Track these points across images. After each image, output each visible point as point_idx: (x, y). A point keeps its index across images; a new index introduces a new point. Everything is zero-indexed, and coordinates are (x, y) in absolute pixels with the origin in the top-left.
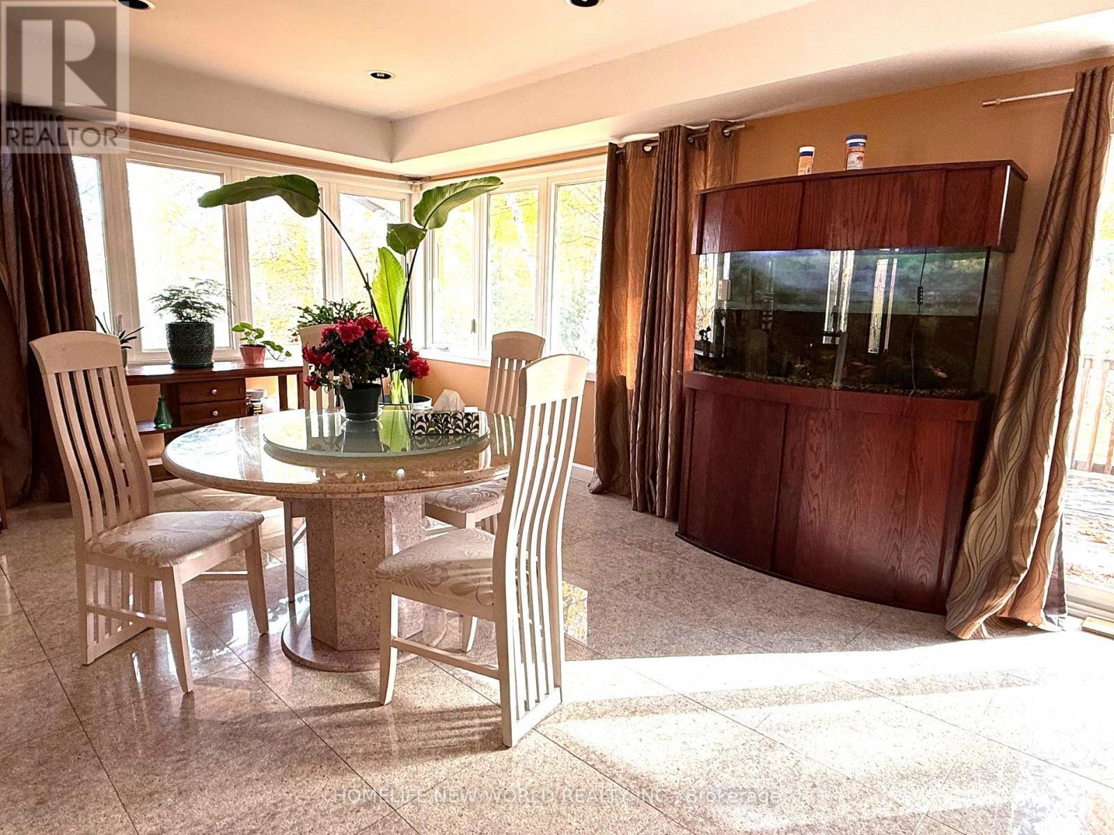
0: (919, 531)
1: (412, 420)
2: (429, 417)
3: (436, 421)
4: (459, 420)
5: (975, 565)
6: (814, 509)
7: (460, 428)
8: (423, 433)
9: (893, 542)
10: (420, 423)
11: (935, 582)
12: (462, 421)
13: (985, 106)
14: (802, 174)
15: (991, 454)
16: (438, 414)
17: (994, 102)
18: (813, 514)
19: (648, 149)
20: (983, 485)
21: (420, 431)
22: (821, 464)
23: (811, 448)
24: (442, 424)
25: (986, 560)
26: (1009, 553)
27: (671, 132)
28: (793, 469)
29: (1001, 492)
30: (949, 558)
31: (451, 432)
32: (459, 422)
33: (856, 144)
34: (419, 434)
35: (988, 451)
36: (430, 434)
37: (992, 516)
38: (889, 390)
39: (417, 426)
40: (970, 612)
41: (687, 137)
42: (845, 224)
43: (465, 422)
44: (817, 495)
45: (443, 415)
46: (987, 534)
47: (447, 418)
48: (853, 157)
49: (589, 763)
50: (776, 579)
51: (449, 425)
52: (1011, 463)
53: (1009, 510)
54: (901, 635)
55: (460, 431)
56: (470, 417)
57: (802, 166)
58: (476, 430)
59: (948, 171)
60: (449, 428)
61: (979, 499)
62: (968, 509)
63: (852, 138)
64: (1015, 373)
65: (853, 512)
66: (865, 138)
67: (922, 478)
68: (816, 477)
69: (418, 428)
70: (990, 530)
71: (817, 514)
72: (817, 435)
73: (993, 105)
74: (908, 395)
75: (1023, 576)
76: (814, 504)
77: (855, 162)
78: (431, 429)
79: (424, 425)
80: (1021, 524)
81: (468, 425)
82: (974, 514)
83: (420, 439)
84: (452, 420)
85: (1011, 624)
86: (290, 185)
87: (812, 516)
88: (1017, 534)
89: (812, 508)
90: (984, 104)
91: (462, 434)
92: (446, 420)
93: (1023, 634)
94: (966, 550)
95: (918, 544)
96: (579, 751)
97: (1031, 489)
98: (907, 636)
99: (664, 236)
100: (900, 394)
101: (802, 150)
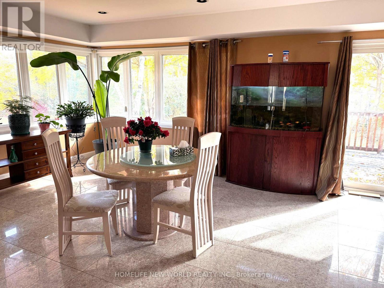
0: (307, 171)
1: (174, 152)
2: (179, 150)
3: (181, 151)
4: (188, 150)
5: (323, 180)
6: (276, 168)
7: (188, 153)
8: (177, 156)
9: (301, 175)
10: (176, 152)
11: (312, 186)
12: (189, 150)
13: (318, 43)
14: (270, 62)
15: (326, 146)
16: (182, 149)
17: (320, 42)
18: (276, 169)
19: (204, 45)
20: (324, 156)
21: (176, 155)
22: (278, 154)
23: (274, 148)
24: (183, 152)
25: (326, 178)
26: (332, 174)
27: (214, 41)
28: (268, 156)
29: (328, 157)
30: (316, 178)
31: (185, 154)
32: (188, 151)
33: (285, 54)
34: (176, 156)
35: (325, 146)
36: (179, 156)
37: (326, 165)
38: (298, 130)
39: (175, 153)
40: (324, 193)
41: (220, 43)
42: (284, 79)
43: (190, 151)
44: (277, 163)
45: (183, 149)
46: (325, 170)
47: (184, 150)
48: (285, 58)
49: (253, 249)
50: (265, 191)
51: (185, 152)
52: (330, 149)
53: (331, 162)
54: (307, 202)
55: (188, 154)
56: (191, 149)
57: (269, 60)
58: (193, 153)
59: (313, 64)
60: (185, 153)
61: (323, 160)
62: (320, 163)
63: (285, 51)
64: (331, 123)
65: (288, 168)
66: (289, 52)
67: (308, 156)
68: (276, 158)
69: (176, 154)
70: (326, 169)
71: (277, 169)
72: (276, 144)
73: (320, 43)
74: (305, 131)
75: (337, 181)
76: (276, 166)
77: (286, 59)
78: (179, 154)
79: (177, 153)
80: (335, 166)
81: (190, 152)
82: (322, 165)
83: (176, 158)
84: (186, 150)
85: (333, 195)
86: (65, 56)
87: (275, 170)
88: (335, 169)
89: (275, 168)
90: (318, 42)
91: (189, 155)
92: (184, 151)
93: (335, 197)
94: (320, 175)
95: (307, 175)
96: (248, 247)
97: (338, 155)
98: (309, 202)
99: (213, 78)
100: (301, 131)
101: (269, 54)
